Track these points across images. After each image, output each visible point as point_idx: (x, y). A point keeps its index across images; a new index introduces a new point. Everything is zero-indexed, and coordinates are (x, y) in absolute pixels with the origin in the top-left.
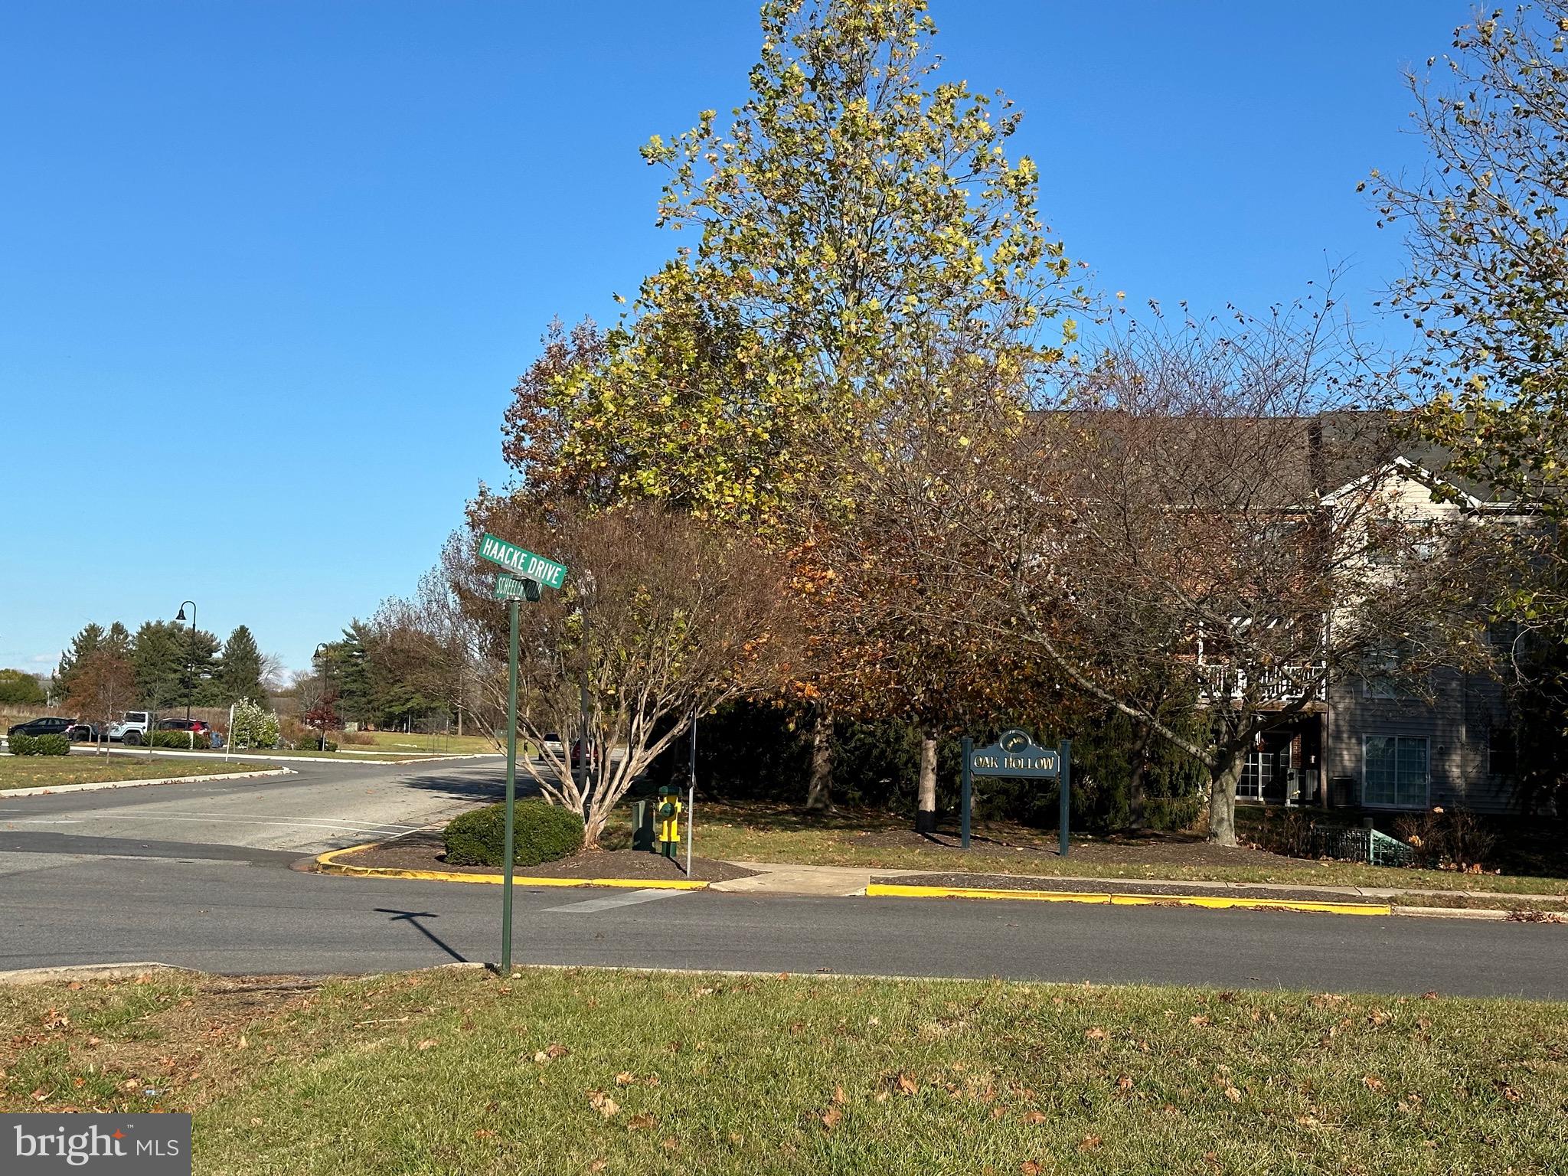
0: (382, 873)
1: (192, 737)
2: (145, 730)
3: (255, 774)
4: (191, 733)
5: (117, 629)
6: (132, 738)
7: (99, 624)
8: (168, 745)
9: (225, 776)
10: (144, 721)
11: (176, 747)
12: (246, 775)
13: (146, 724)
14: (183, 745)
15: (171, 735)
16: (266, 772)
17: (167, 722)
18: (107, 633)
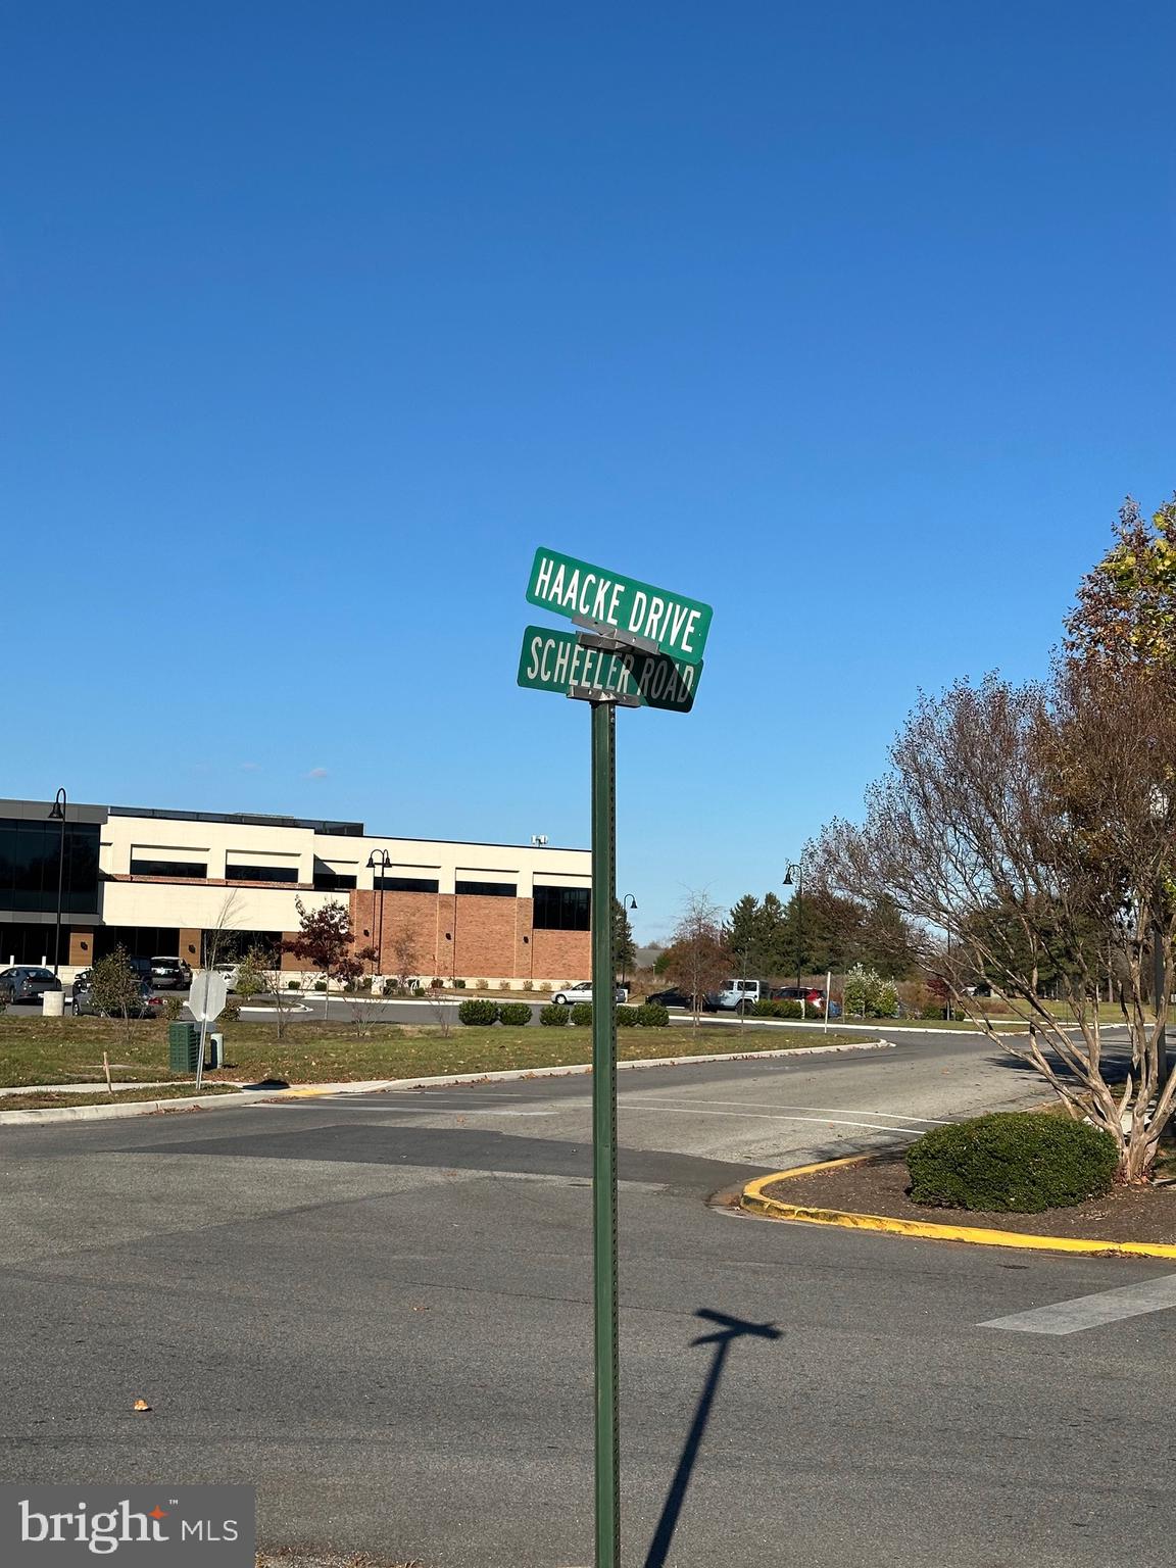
0: (812, 1215)
1: (803, 1006)
2: (757, 999)
3: (843, 1048)
4: (802, 1002)
5: (770, 899)
6: (745, 1008)
7: (754, 896)
8: (777, 1015)
9: (808, 1050)
10: (755, 990)
11: (787, 1017)
12: (833, 1049)
13: (757, 993)
14: (794, 1014)
15: (781, 1004)
16: (857, 1046)
17: (784, 991)
18: (761, 903)
